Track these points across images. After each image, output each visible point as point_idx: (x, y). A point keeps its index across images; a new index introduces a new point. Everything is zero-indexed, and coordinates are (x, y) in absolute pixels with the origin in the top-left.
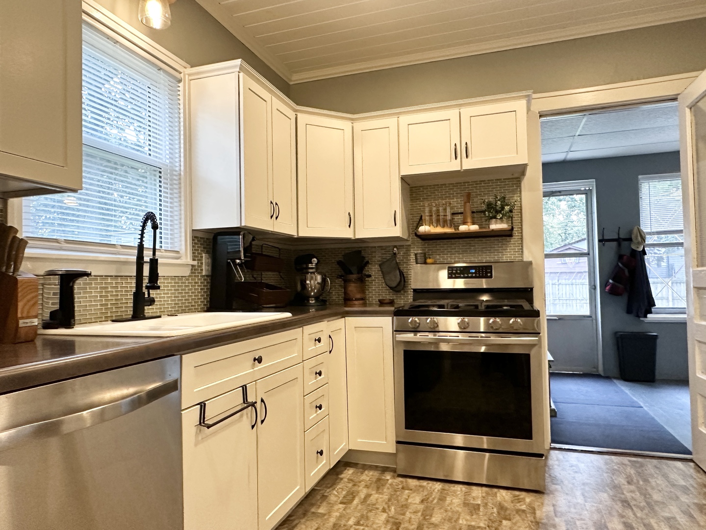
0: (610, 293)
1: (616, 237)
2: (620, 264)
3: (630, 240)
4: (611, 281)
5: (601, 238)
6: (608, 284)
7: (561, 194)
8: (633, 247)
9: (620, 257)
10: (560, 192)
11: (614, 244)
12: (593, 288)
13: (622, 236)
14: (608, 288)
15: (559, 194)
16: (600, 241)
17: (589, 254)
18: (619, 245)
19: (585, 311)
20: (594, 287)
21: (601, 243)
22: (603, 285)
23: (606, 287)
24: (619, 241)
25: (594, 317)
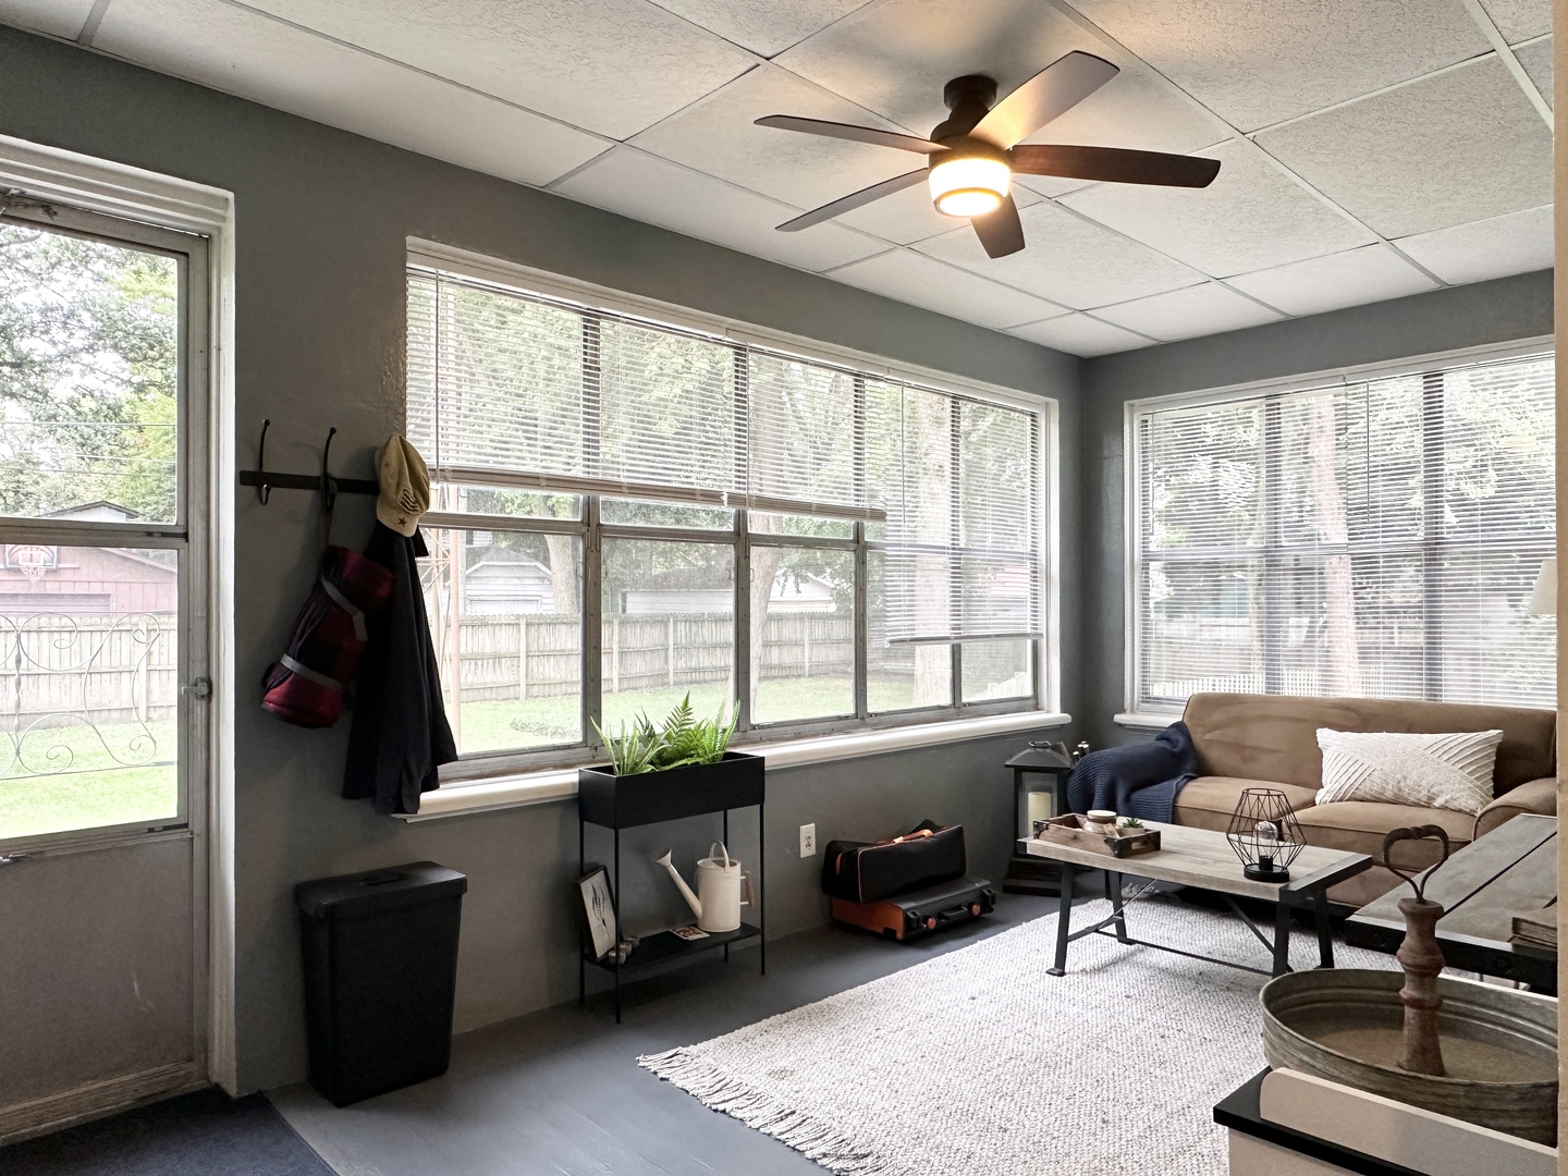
0: (288, 719)
1: (315, 471)
2: (329, 588)
3: (370, 487)
4: (288, 662)
5: (251, 467)
6: (276, 675)
7: (56, 221)
8: (387, 518)
9: (330, 560)
10: (47, 206)
11: (305, 498)
12: (197, 690)
13: (336, 470)
14: (273, 694)
15: (40, 216)
16: (243, 478)
17: (186, 536)
18: (326, 508)
19: (159, 801)
20: (204, 689)
21: (251, 490)
22: (254, 681)
23: (265, 686)
24: (326, 488)
25: (197, 826)
